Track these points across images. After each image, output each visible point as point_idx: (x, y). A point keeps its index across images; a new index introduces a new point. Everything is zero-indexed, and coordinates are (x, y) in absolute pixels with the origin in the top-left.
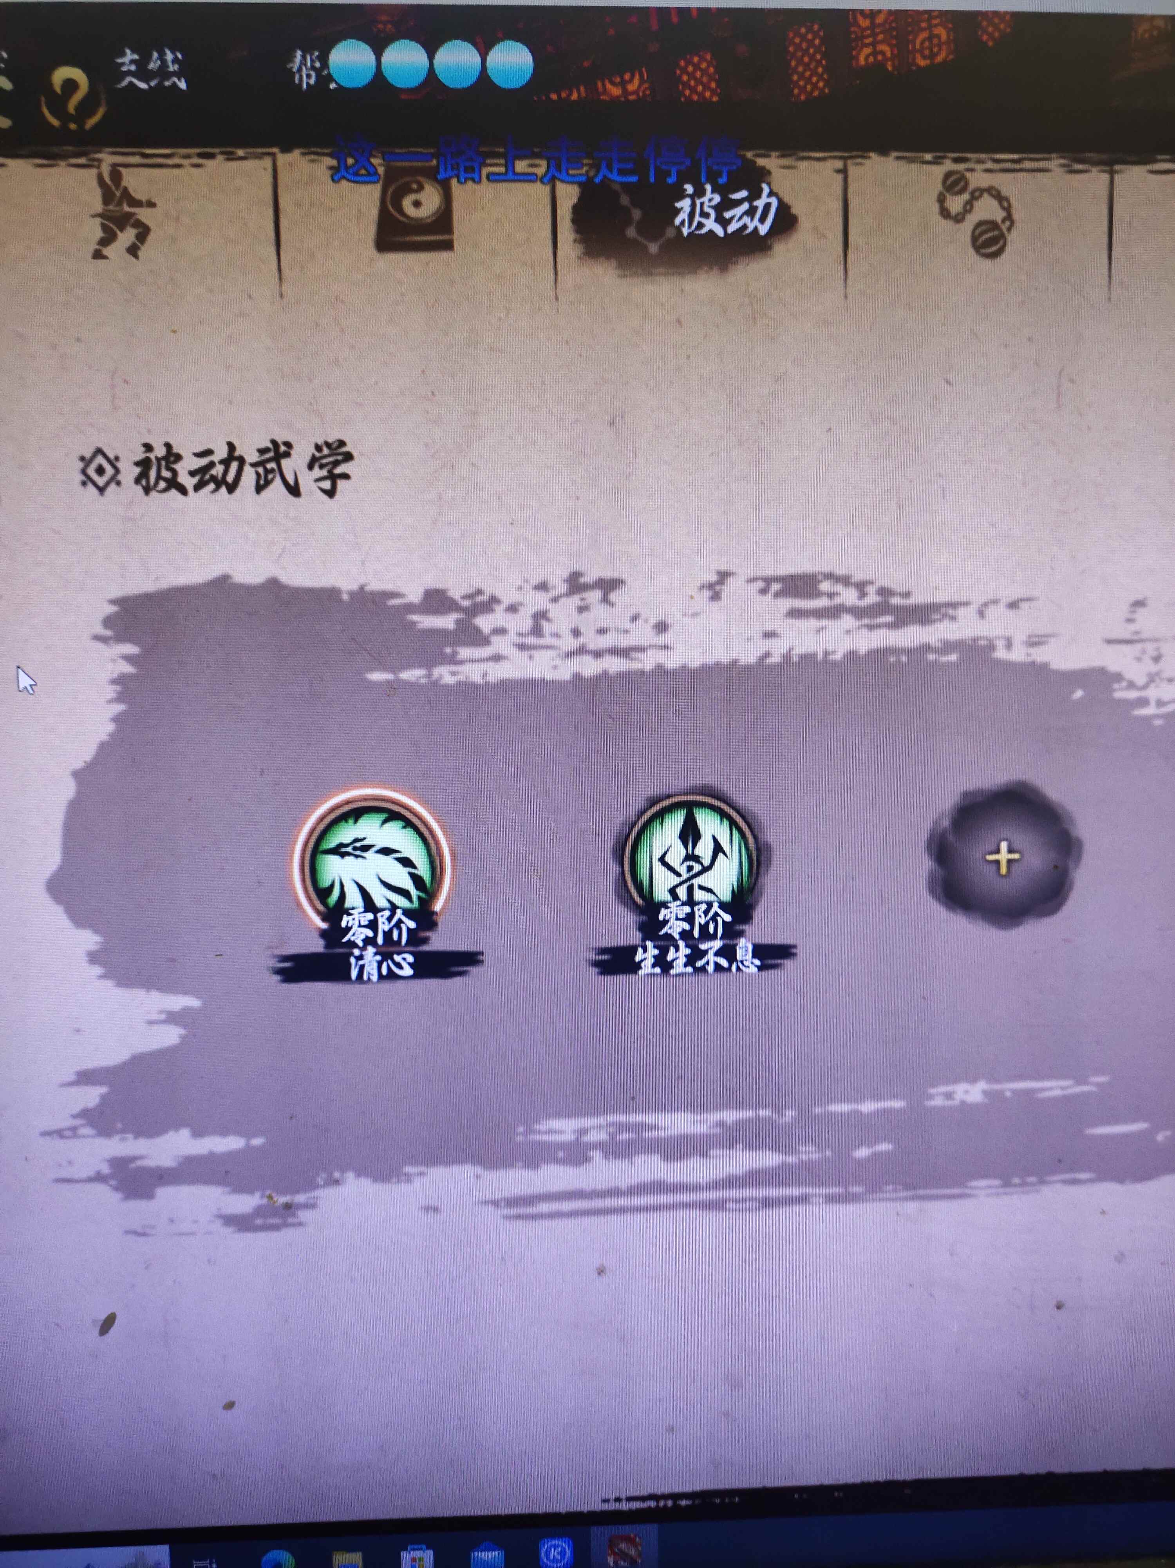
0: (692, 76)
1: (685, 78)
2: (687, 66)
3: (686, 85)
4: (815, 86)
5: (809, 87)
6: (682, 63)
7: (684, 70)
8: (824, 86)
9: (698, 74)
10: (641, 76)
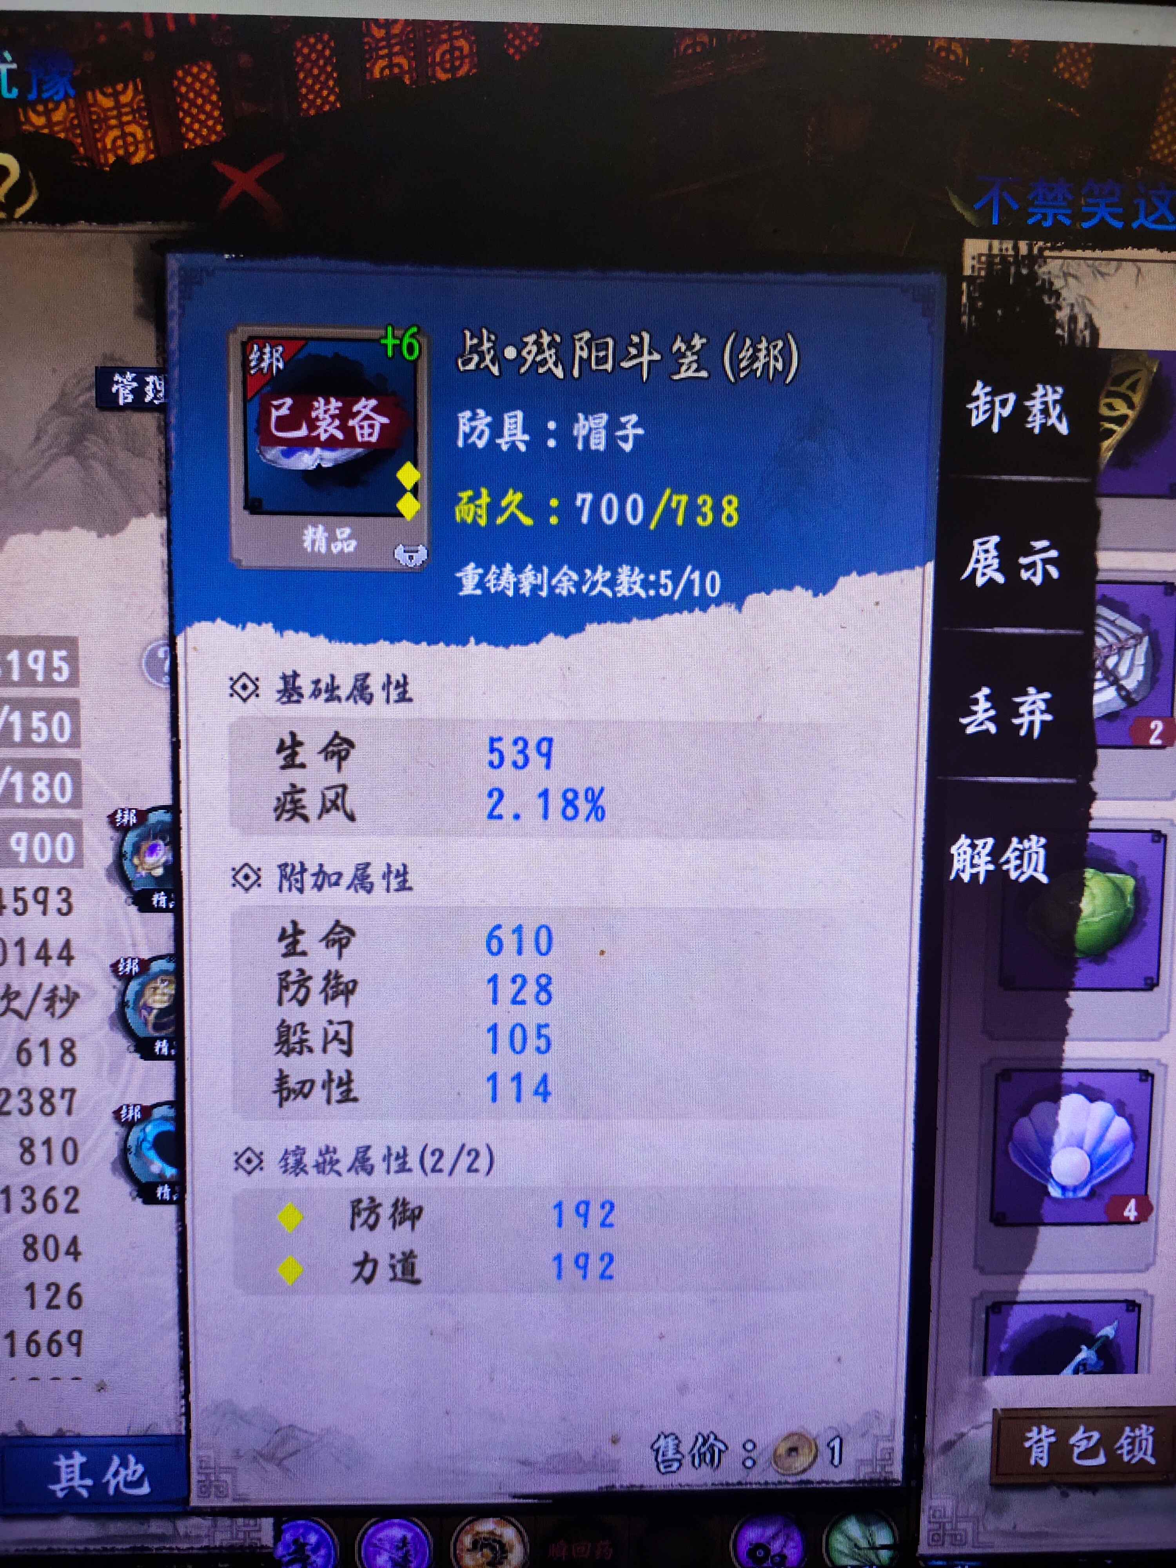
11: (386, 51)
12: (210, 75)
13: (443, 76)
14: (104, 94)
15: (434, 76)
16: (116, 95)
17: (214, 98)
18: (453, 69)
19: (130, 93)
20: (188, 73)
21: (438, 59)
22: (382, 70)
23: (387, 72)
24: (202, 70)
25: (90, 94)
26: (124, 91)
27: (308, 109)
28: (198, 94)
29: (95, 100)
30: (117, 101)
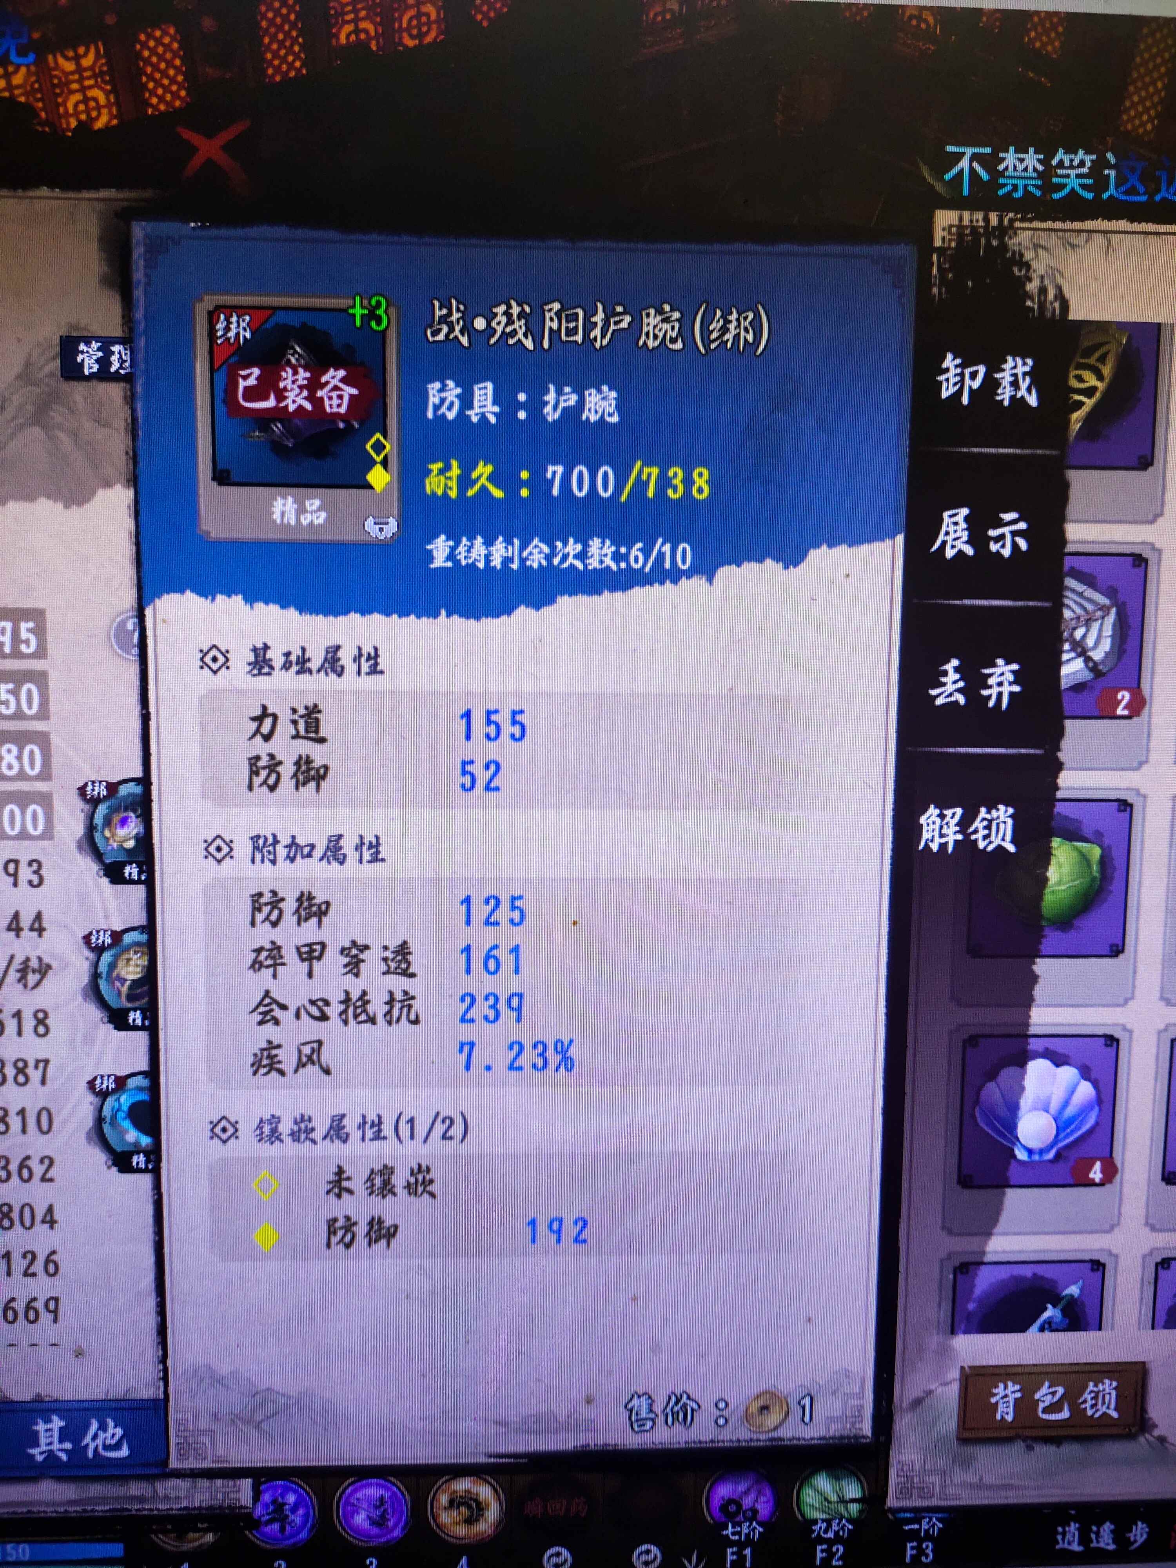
11: (352, 16)
12: (173, 38)
13: (411, 43)
14: (67, 58)
15: (401, 43)
16: (77, 58)
17: (178, 62)
18: (421, 36)
19: (91, 56)
20: (149, 36)
21: (404, 25)
22: (348, 36)
23: (353, 37)
24: (165, 33)
25: (50, 58)
26: (85, 55)
27: (273, 75)
28: (161, 58)
29: (56, 62)
30: (78, 64)
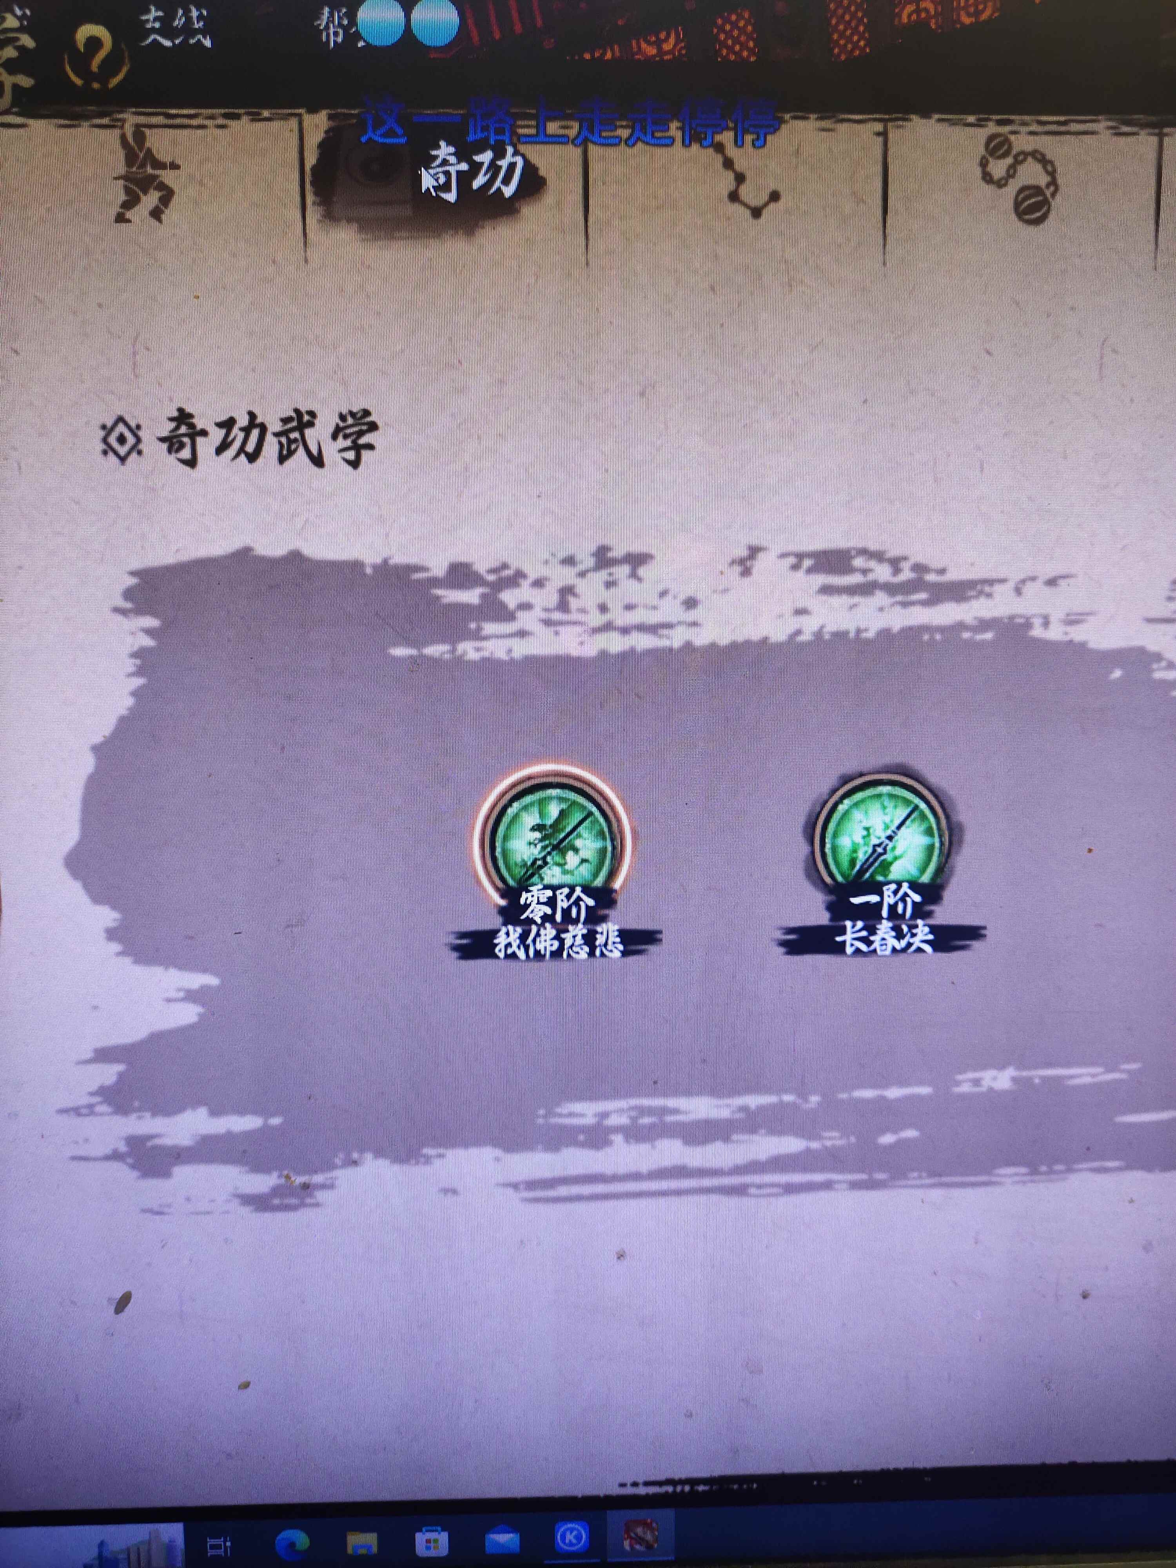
0: (729, 35)
1: (722, 37)
2: (724, 25)
3: (723, 44)
4: (856, 46)
5: (850, 46)
6: (720, 21)
7: (722, 29)
8: (865, 46)
9: (736, 33)
10: (677, 35)
